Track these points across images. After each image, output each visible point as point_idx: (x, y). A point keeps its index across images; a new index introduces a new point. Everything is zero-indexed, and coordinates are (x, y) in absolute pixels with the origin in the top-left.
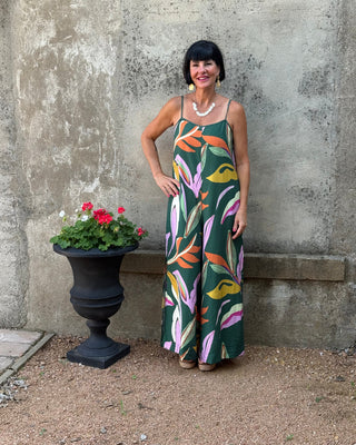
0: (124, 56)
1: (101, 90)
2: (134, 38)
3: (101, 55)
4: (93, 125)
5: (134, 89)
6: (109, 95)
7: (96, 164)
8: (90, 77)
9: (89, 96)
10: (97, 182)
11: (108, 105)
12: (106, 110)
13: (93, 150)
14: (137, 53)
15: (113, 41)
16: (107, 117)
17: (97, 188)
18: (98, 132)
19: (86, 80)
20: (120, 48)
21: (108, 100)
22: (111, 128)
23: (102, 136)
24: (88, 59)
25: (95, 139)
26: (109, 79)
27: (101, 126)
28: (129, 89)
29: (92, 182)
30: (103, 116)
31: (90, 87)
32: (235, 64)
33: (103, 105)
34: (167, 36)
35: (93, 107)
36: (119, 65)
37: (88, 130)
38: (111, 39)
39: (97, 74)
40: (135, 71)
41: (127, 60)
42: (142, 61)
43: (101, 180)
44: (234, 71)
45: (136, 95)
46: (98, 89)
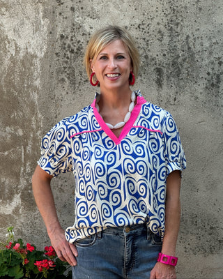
0: (59, 31)
1: (26, 75)
2: (73, 9)
3: (28, 29)
4: (14, 123)
5: (71, 76)
6: (37, 83)
7: (17, 176)
8: (12, 59)
9: (10, 84)
10: (17, 200)
11: (35, 96)
12: (32, 104)
13: (13, 156)
14: (76, 28)
15: (45, 11)
16: (33, 112)
17: (17, 210)
18: (20, 132)
19: (7, 62)
20: (53, 21)
21: (36, 89)
22: (38, 127)
23: (26, 137)
24: (10, 35)
25: (16, 140)
26: (37, 62)
27: (25, 124)
28: (64, 76)
29: (11, 199)
30: (27, 110)
31: (11, 71)
32: (207, 44)
33: (28, 96)
34: (116, 7)
35: (15, 98)
36: (51, 44)
37: (8, 129)
38: (41, 8)
39: (22, 54)
40: (72, 52)
41: (62, 37)
42: (82, 39)
43: (23, 198)
44: (206, 54)
45: (73, 83)
46: (22, 74)
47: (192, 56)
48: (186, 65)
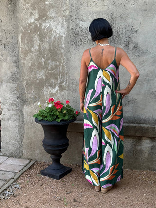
0: (71, 27)
1: (59, 43)
2: (76, 18)
3: (60, 26)
4: (56, 60)
5: (75, 43)
6: (63, 46)
7: (57, 79)
8: (54, 37)
9: (54, 46)
10: (57, 88)
11: (63, 51)
12: (62, 53)
13: (55, 72)
14: (77, 25)
16: (62, 56)
17: (57, 91)
18: (58, 64)
19: (52, 38)
20: (69, 23)
21: (63, 48)
22: (64, 62)
23: (60, 65)
24: (54, 29)
25: (56, 66)
26: (63, 38)
27: (59, 61)
28: (73, 43)
29: (55, 87)
30: (60, 56)
31: (54, 42)
32: (124, 31)
33: (60, 51)
35: (56, 52)
36: (68, 32)
37: (53, 62)
38: (64, 19)
39: (58, 36)
40: (76, 34)
41: (72, 29)
42: (79, 30)
43: (59, 87)
44: (124, 34)
45: (76, 46)
46: (58, 43)
47: (119, 35)
48: (117, 38)
